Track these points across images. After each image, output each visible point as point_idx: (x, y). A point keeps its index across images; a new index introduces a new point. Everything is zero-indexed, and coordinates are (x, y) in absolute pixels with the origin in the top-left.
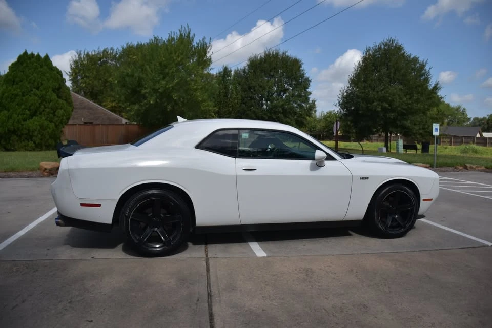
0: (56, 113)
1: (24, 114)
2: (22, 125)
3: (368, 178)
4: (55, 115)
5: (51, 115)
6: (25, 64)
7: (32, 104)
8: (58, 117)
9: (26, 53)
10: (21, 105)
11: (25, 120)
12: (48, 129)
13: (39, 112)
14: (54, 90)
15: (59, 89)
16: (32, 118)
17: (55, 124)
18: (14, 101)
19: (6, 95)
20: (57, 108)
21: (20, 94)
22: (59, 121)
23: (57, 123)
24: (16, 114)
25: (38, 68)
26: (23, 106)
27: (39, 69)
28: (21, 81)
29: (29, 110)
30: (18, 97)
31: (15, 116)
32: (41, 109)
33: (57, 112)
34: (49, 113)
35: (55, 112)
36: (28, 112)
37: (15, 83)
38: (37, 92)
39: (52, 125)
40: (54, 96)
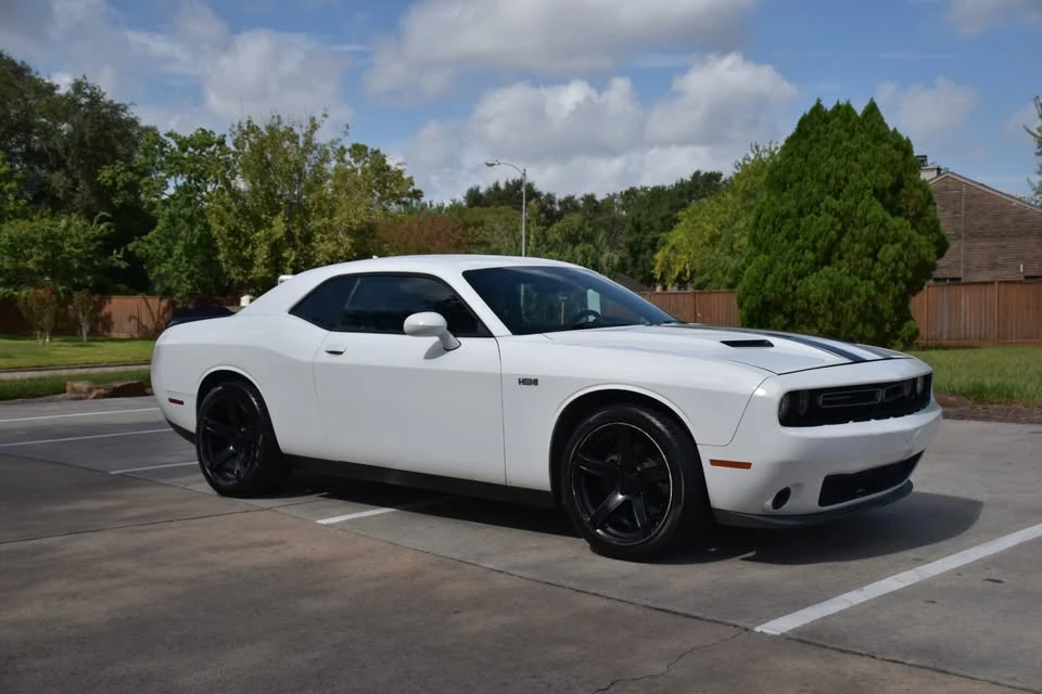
0: (880, 255)
1: (800, 261)
2: (794, 288)
3: (535, 382)
4: (876, 259)
5: (868, 261)
6: (812, 137)
7: (821, 235)
8: (882, 263)
9: (818, 108)
10: (797, 237)
11: (801, 276)
12: (855, 297)
13: (837, 254)
14: (878, 194)
15: (897, 187)
16: (817, 271)
17: (877, 283)
18: (780, 230)
19: (764, 216)
20: (881, 241)
21: (794, 211)
22: (888, 275)
23: (882, 282)
24: (782, 261)
25: (841, 142)
26: (800, 242)
27: (844, 144)
28: (800, 179)
29: (814, 249)
30: (790, 220)
31: (779, 265)
32: (843, 246)
33: (883, 249)
34: (860, 255)
35: (876, 251)
36: (810, 255)
37: (788, 185)
38: (835, 203)
39: (868, 287)
40: (877, 210)
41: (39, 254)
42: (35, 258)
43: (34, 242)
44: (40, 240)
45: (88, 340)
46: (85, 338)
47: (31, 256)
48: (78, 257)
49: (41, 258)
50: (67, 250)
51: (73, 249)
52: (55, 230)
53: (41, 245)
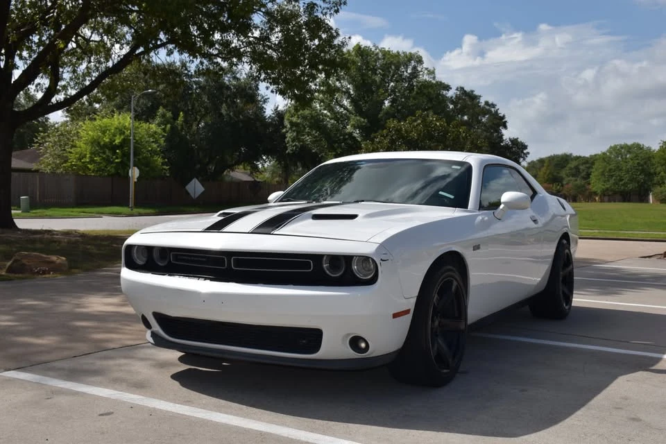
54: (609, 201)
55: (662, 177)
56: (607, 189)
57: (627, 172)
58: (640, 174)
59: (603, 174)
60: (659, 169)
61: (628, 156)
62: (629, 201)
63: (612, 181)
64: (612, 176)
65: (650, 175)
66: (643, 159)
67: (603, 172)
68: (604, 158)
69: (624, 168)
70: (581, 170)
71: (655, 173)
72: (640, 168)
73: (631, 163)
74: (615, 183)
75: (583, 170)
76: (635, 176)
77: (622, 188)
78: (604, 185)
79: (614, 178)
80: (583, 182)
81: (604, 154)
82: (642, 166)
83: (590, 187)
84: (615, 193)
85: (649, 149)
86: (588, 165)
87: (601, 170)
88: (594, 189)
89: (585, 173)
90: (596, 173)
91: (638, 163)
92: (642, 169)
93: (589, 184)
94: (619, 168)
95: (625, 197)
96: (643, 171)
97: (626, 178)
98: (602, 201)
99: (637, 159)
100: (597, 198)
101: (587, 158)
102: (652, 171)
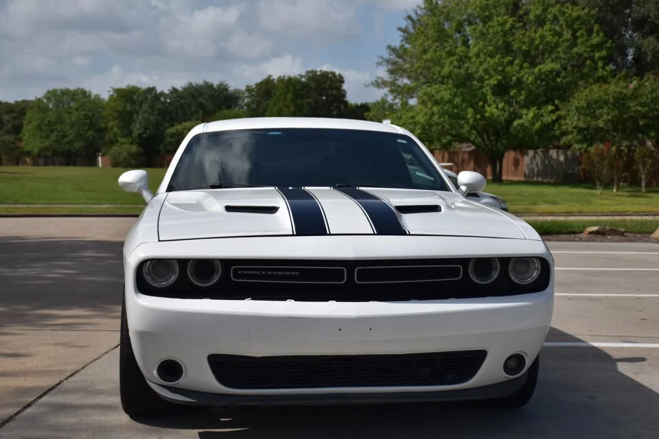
41: (608, 114)
42: (604, 117)
43: (606, 102)
44: (611, 101)
45: (647, 192)
46: (644, 189)
47: (602, 116)
48: (645, 116)
49: (610, 117)
50: (634, 109)
51: (639, 108)
52: (624, 91)
53: (611, 106)
54: (46, 164)
55: (114, 133)
56: (47, 148)
57: (73, 125)
58: (88, 130)
59: (39, 127)
60: (110, 124)
61: (72, 104)
62: (75, 164)
63: (53, 137)
64: (52, 131)
65: (102, 131)
66: (91, 110)
67: (39, 125)
68: (38, 105)
69: (68, 121)
70: (5, 122)
71: (106, 129)
72: (88, 121)
73: (76, 114)
74: (57, 141)
75: (8, 121)
76: (82, 132)
77: (67, 146)
78: (42, 143)
79: (55, 133)
80: (11, 138)
81: (39, 100)
82: (90, 118)
83: (22, 144)
84: (55, 153)
85: (98, 97)
86: (14, 115)
87: (36, 123)
88: (28, 148)
89: (10, 125)
90: (30, 127)
91: (85, 115)
92: (91, 123)
93: (20, 140)
94: (60, 121)
95: (69, 159)
96: (92, 125)
97: (72, 134)
98: (35, 164)
99: (83, 110)
100: (28, 160)
101: (11, 104)
102: (102, 125)
